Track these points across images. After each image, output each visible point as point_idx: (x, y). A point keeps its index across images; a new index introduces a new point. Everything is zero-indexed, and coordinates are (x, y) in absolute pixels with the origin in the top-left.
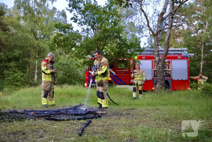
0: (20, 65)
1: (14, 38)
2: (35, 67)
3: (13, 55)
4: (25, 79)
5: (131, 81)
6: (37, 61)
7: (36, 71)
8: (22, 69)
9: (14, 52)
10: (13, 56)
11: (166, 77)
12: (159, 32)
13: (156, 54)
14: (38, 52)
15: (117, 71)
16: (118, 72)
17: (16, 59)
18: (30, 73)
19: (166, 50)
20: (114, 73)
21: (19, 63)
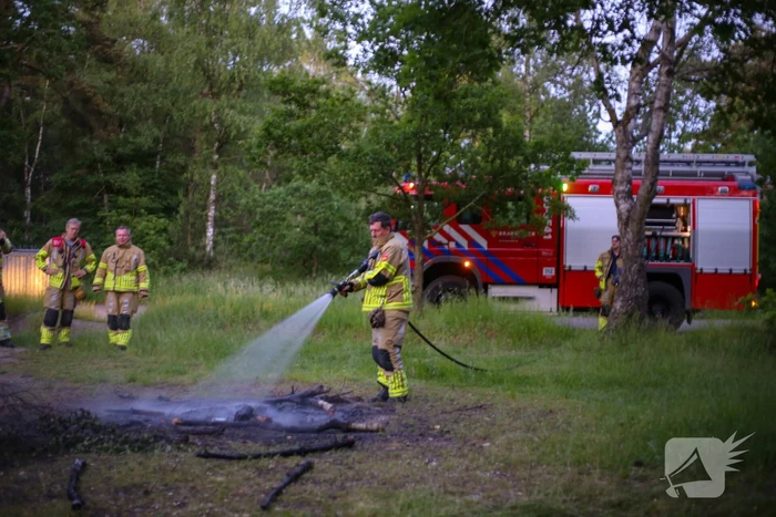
0: (156, 181)
1: (136, 91)
2: (208, 196)
3: (133, 143)
4: (171, 243)
5: (544, 273)
6: (214, 177)
7: (211, 213)
8: (163, 194)
9: (137, 134)
10: (133, 147)
11: (674, 258)
12: (635, 110)
13: (621, 188)
14: (219, 140)
15: (494, 234)
16: (498, 237)
17: (143, 159)
18: (191, 220)
19: (648, 183)
20: (483, 243)
21: (154, 173)
